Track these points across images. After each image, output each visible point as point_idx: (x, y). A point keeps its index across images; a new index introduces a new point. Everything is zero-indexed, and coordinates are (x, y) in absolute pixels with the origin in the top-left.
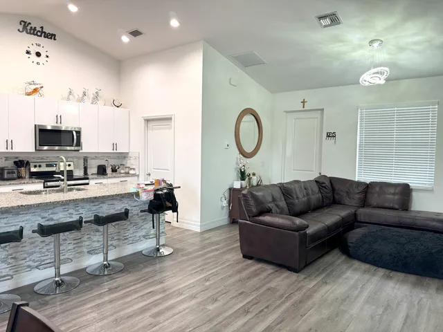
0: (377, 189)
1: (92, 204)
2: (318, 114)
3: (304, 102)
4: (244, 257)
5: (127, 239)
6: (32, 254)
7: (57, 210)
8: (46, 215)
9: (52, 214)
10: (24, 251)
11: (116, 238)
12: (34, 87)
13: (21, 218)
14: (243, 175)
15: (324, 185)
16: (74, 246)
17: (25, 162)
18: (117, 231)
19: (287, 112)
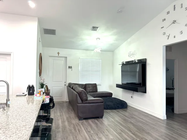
0: (88, 86)
2: (63, 59)
3: (58, 53)
19: (50, 56)
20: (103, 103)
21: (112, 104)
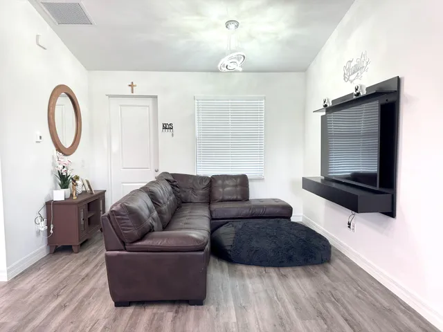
0: (220, 182)
2: (150, 102)
3: (132, 86)
4: (117, 304)
14: (64, 181)
15: (175, 183)
19: (110, 96)
20: (202, 250)
21: (273, 246)
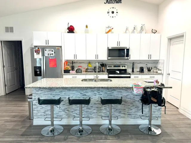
1: (107, 90)
5: (130, 115)
6: (76, 110)
7: (88, 91)
8: (82, 92)
9: (85, 92)
10: (72, 108)
11: (122, 112)
12: (109, 29)
13: (71, 92)
16: (97, 111)
17: (105, 64)
18: (123, 108)
